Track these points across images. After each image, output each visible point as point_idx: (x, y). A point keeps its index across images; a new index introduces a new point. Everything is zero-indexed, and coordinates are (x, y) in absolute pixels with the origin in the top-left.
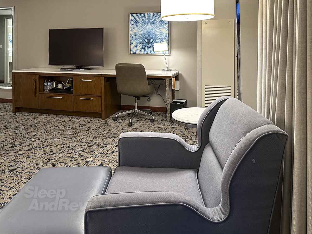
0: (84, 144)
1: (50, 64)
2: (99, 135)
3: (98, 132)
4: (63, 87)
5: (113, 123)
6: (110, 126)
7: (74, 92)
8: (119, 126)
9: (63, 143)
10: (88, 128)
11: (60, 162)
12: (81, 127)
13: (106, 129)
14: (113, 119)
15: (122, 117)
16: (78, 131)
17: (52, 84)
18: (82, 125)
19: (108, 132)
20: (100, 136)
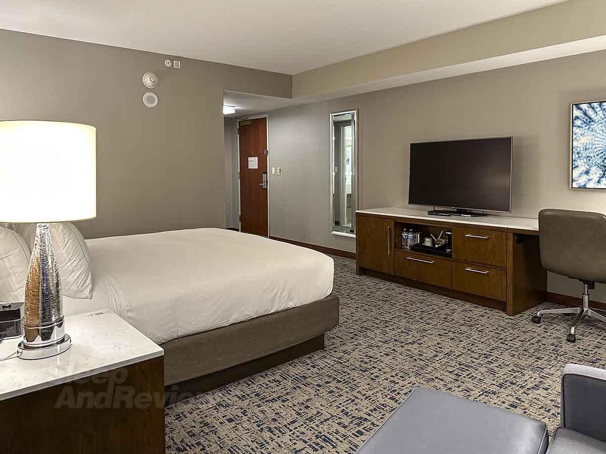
0: (476, 356)
1: (410, 203)
2: (503, 346)
3: (502, 339)
4: (434, 243)
5: (531, 326)
6: (525, 332)
7: (454, 256)
8: (545, 335)
9: (438, 344)
10: (482, 326)
11: (436, 378)
12: (468, 321)
13: (517, 335)
14: (530, 318)
15: (552, 319)
16: (462, 328)
17: (414, 237)
18: (469, 318)
19: (521, 343)
20: (507, 347)
